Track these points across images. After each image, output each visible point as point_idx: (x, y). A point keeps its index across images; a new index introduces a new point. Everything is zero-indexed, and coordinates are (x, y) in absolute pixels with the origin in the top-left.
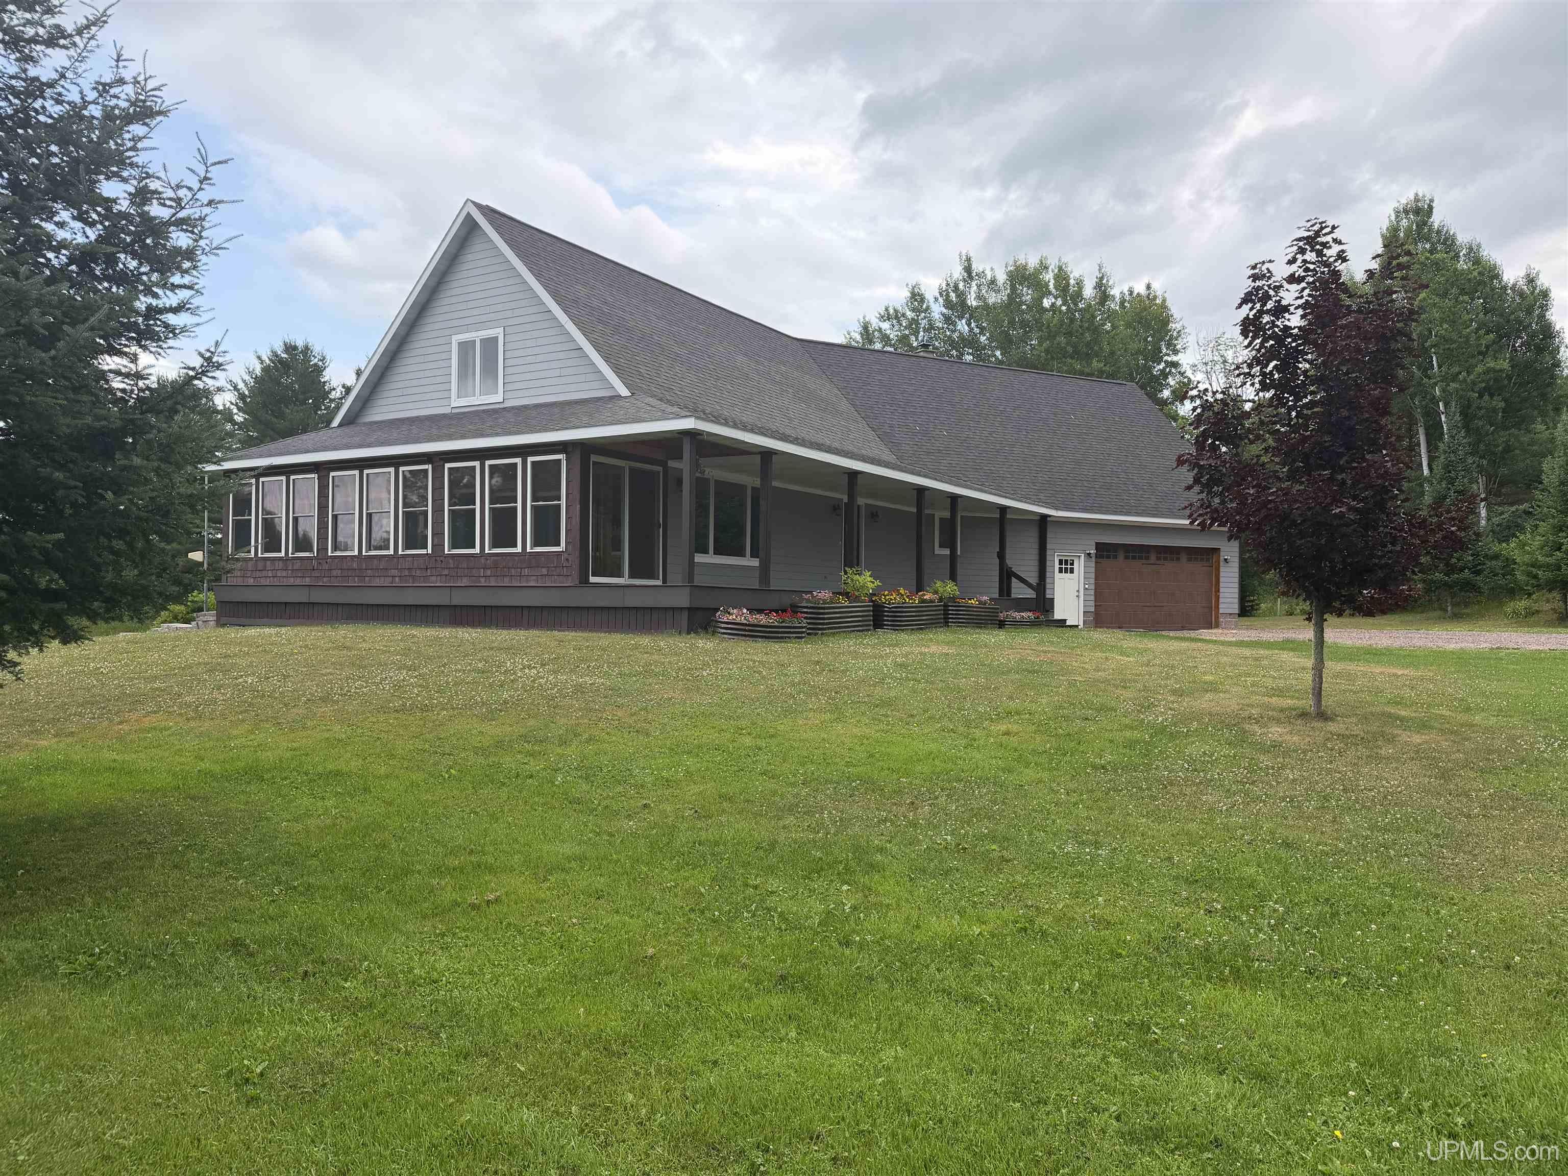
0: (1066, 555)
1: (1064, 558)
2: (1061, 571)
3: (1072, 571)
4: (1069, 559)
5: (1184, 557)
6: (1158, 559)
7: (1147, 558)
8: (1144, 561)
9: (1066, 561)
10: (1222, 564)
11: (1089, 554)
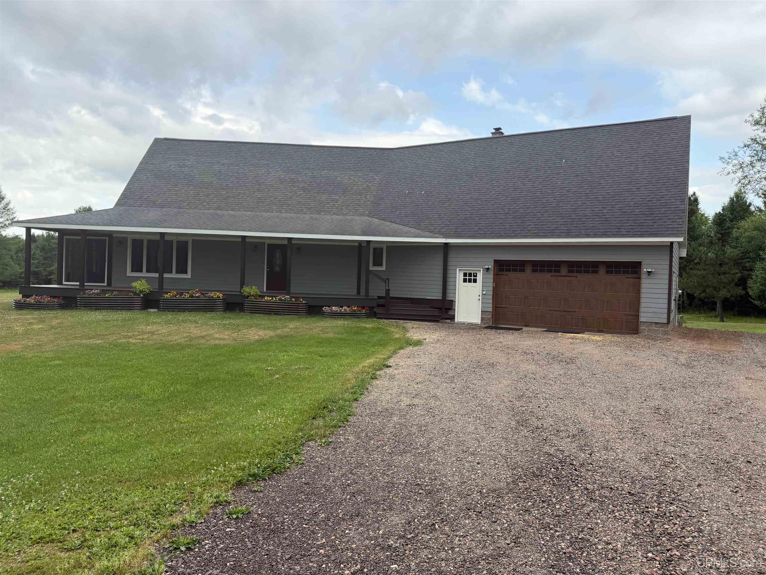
0: (469, 270)
1: (468, 272)
2: (465, 281)
3: (475, 281)
4: (472, 272)
5: (602, 270)
6: (569, 271)
7: (558, 271)
8: (553, 274)
9: (470, 275)
10: (644, 276)
11: (488, 269)
